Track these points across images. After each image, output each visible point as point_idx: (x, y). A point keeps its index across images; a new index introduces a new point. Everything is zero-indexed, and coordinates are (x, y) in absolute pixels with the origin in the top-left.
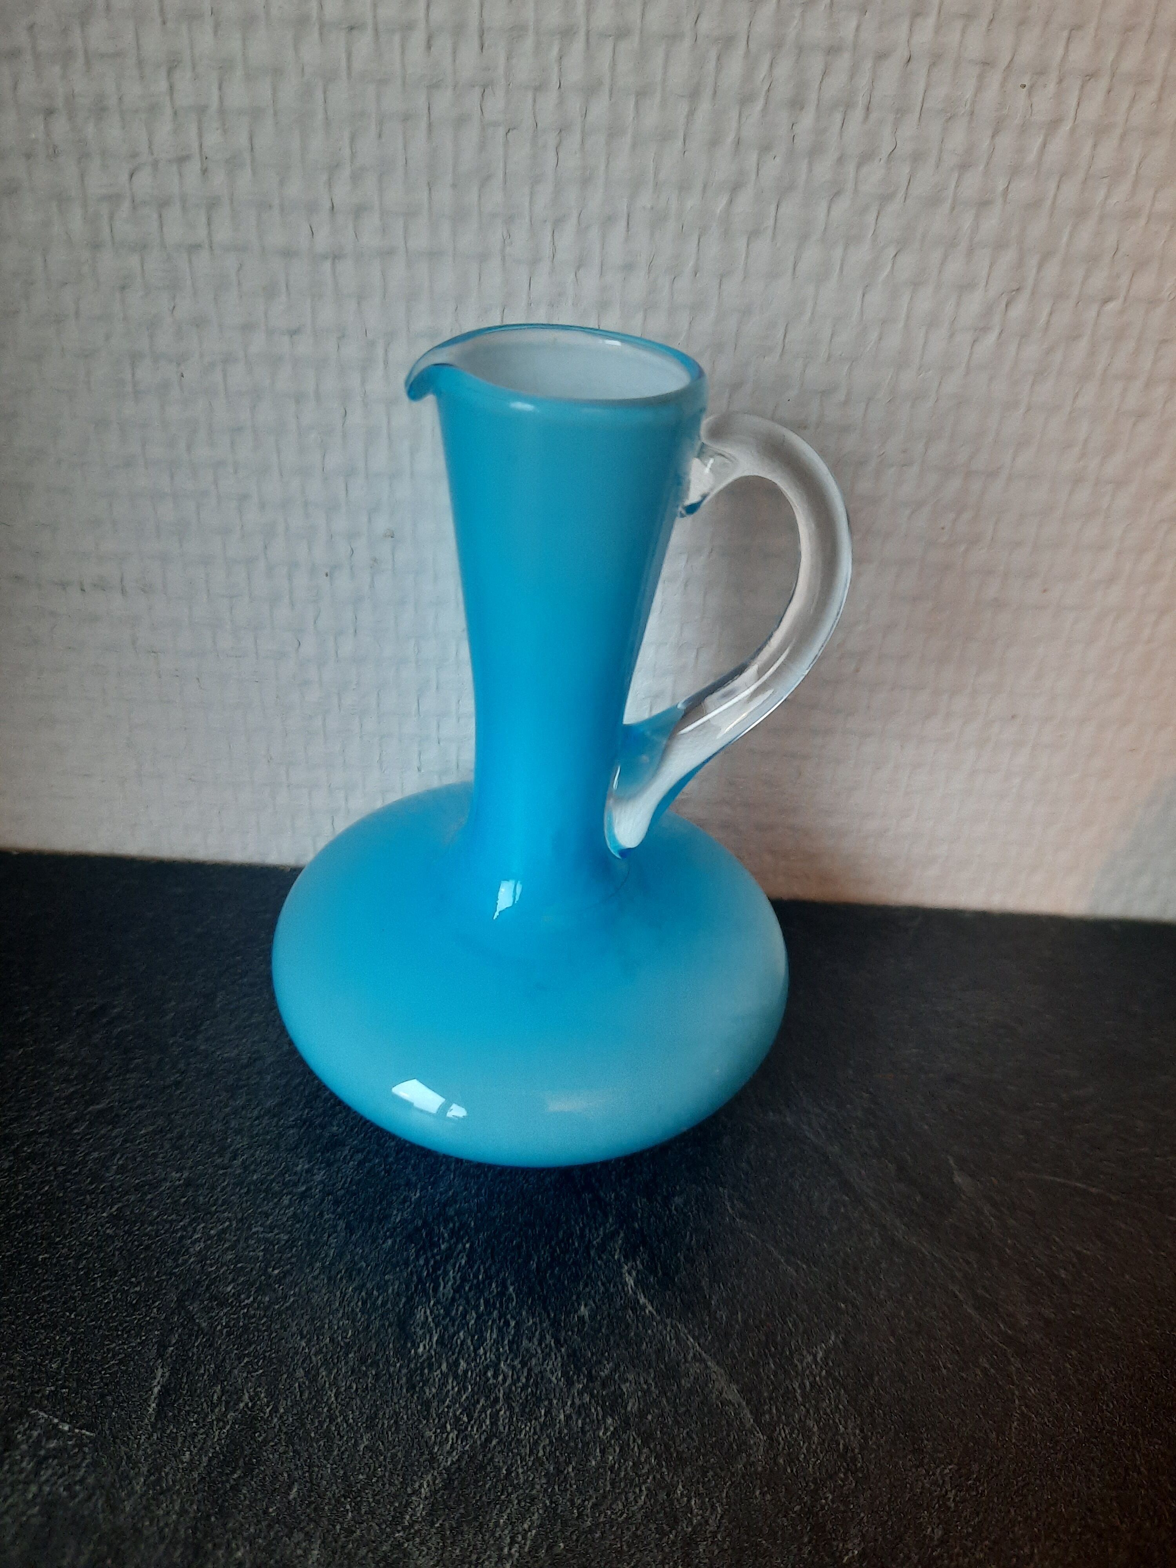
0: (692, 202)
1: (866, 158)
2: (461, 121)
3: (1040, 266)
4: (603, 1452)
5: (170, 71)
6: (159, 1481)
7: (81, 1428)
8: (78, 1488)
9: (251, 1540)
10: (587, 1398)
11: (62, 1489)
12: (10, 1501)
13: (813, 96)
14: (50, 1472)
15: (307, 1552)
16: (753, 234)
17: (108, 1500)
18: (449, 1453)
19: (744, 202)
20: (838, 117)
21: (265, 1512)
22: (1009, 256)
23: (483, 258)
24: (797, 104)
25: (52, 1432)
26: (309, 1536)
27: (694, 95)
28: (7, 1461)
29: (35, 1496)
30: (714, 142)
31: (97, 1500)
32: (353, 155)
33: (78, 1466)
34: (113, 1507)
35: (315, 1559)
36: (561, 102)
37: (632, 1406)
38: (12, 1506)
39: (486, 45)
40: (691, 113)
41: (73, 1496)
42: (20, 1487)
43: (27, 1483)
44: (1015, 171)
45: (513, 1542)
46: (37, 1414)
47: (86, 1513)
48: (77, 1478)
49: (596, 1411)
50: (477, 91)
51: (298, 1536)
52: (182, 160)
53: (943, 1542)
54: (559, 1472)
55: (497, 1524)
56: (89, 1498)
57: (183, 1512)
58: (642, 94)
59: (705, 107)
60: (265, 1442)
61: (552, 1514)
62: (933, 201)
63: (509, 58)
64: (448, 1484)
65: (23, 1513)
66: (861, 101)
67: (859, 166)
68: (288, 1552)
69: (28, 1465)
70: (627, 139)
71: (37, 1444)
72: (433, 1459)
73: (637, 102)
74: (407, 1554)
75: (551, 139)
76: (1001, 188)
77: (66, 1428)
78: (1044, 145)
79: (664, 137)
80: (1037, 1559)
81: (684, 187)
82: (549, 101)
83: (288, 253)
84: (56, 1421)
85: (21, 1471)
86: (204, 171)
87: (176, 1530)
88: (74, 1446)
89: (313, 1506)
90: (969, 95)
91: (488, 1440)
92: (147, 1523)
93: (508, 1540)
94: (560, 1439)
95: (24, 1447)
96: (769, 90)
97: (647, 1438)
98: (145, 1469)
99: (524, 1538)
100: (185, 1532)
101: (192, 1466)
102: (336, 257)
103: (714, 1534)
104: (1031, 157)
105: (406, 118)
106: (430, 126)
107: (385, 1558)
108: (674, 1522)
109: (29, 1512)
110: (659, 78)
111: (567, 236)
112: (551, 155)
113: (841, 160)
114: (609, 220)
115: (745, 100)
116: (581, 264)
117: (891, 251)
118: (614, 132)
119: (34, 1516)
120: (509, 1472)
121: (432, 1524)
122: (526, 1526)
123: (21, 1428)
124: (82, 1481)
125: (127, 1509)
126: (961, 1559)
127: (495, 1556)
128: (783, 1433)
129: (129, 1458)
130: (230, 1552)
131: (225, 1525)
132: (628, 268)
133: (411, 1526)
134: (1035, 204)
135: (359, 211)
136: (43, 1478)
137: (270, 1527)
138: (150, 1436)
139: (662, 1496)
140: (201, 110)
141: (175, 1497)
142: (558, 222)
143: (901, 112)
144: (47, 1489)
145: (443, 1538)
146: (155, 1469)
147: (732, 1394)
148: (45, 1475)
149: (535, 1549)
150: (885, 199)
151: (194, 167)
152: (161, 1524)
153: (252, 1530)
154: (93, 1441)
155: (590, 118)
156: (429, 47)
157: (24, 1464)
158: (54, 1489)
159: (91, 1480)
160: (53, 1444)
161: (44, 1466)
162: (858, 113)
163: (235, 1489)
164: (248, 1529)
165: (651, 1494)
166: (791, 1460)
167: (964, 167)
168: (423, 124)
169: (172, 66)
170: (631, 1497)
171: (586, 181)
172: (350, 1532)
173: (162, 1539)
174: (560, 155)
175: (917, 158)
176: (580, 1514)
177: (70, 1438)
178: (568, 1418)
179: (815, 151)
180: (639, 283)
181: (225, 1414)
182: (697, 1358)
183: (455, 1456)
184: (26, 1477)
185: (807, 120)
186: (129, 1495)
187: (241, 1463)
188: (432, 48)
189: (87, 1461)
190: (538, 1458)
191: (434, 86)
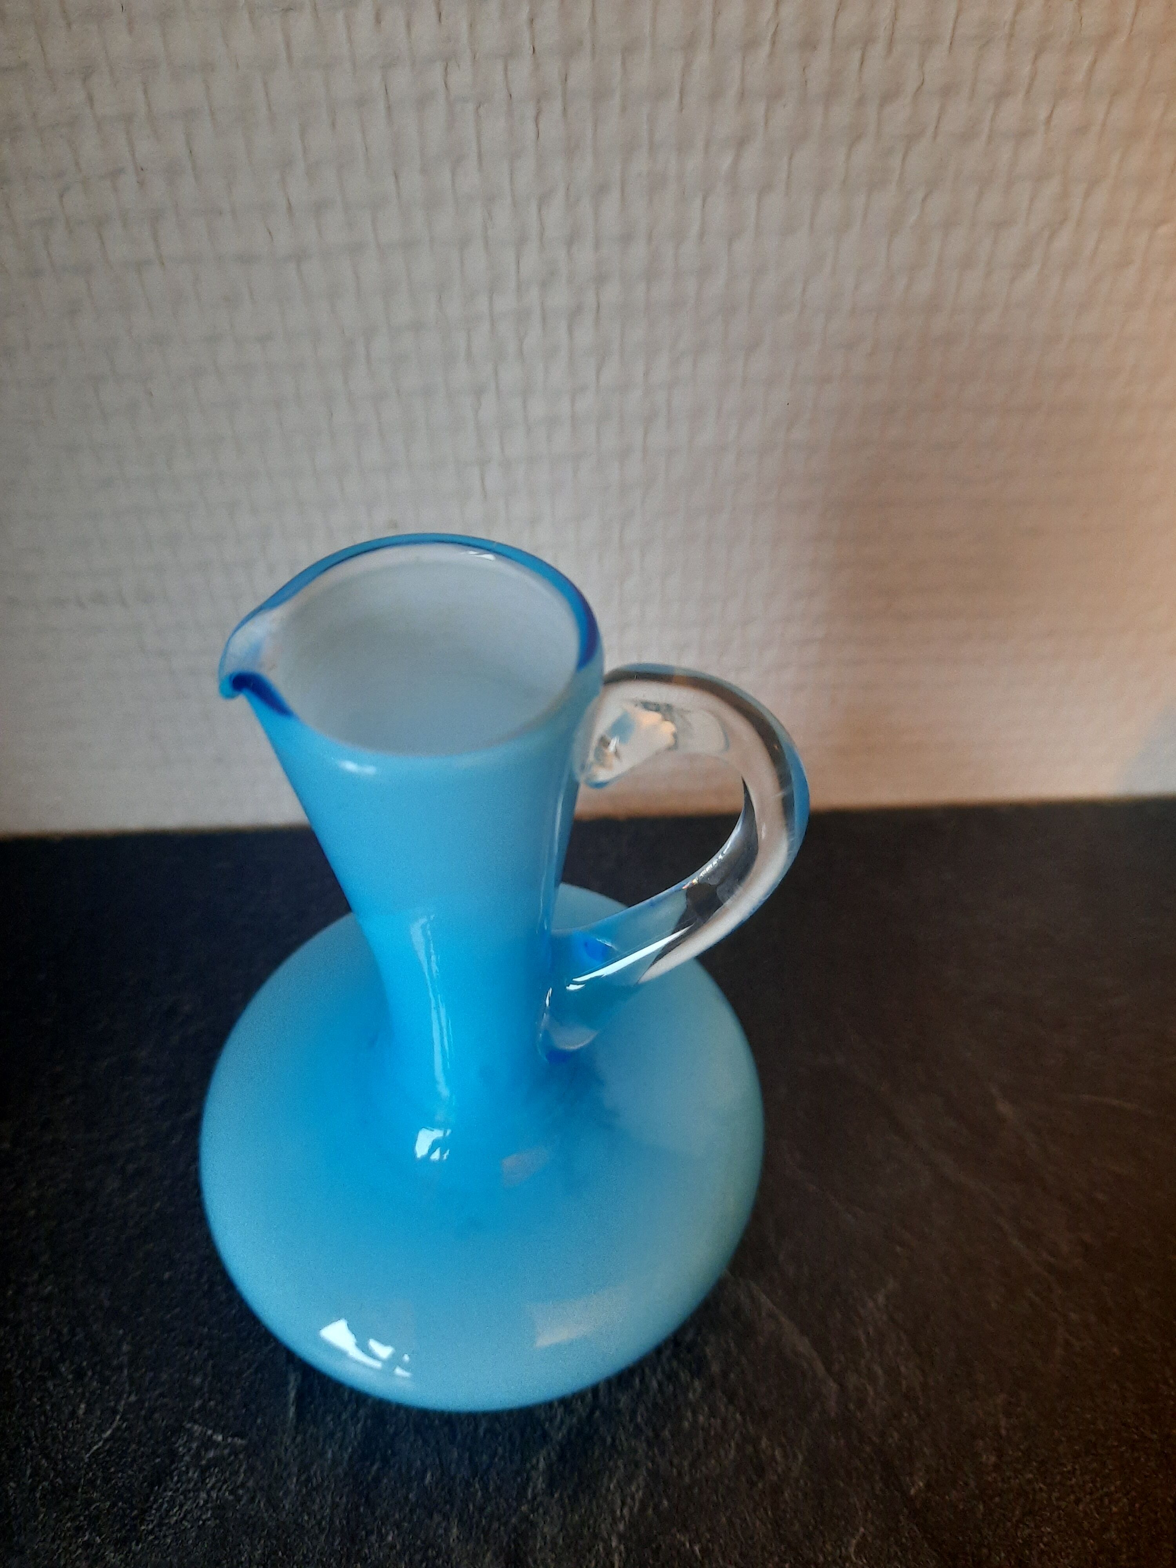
0: (694, 162)
1: (888, 97)
2: (422, 102)
3: (1087, 195)
4: (694, 1413)
5: (85, 79)
6: (309, 1480)
7: (233, 1436)
8: (241, 1492)
9: (398, 1525)
10: (675, 1364)
11: (227, 1494)
12: (185, 1508)
13: (827, 34)
14: (214, 1479)
15: (447, 1530)
16: (765, 189)
17: (268, 1500)
18: (560, 1428)
19: (752, 159)
20: (857, 55)
21: (406, 1498)
22: (1052, 188)
23: (464, 243)
24: (809, 44)
25: (208, 1443)
26: (446, 1517)
27: (690, 45)
28: (175, 1473)
29: (206, 1502)
30: (715, 96)
31: (259, 1502)
32: (305, 151)
33: (237, 1473)
34: (274, 1505)
35: (455, 1537)
36: (537, 67)
37: (715, 1368)
38: (187, 1512)
39: (443, 13)
40: (687, 66)
41: (239, 1499)
42: (191, 1494)
43: (197, 1490)
44: (1060, 94)
45: (623, 1503)
46: (192, 1428)
47: (253, 1513)
48: (238, 1483)
49: (684, 1376)
50: (439, 67)
51: (437, 1518)
52: (116, 173)
53: (997, 1467)
54: (657, 1436)
55: (608, 1489)
56: (253, 1499)
57: (335, 1506)
58: (628, 50)
59: (702, 58)
60: (396, 1434)
61: (654, 1474)
62: (967, 136)
63: (471, 26)
64: (561, 1457)
65: (199, 1518)
66: (882, 33)
67: (882, 106)
68: (432, 1533)
69: (194, 1474)
70: (616, 101)
71: (197, 1456)
72: (545, 1436)
73: (624, 63)
74: (533, 1525)
75: (529, 111)
76: (1043, 114)
77: (220, 1438)
78: (1094, 62)
79: (658, 94)
80: (1078, 1472)
81: (683, 147)
82: (522, 69)
83: (246, 259)
84: (210, 1432)
85: (189, 1481)
86: (141, 183)
87: (332, 1522)
88: (230, 1455)
89: (446, 1489)
90: (1008, 16)
91: (592, 1412)
92: (306, 1518)
93: (619, 1502)
94: (655, 1405)
95: (187, 1458)
96: (775, 33)
97: (731, 1398)
98: (295, 1470)
99: (633, 1498)
100: (340, 1523)
101: (335, 1463)
102: (299, 257)
103: (797, 1480)
104: (1079, 77)
105: (361, 102)
106: (389, 108)
107: (515, 1529)
108: (761, 1471)
109: (204, 1517)
110: (647, 29)
111: (555, 212)
112: (530, 126)
113: (861, 102)
114: (601, 190)
115: (749, 45)
116: (571, 240)
117: (920, 195)
118: (599, 96)
119: (209, 1519)
120: (614, 1439)
121: (552, 1495)
122: (633, 1489)
123: (180, 1442)
124: (243, 1485)
125: (287, 1507)
126: (1012, 1481)
127: (609, 1520)
128: (852, 1380)
129: (280, 1460)
130: (382, 1537)
131: (373, 1513)
132: (626, 239)
133: (534, 1498)
134: (1082, 130)
135: (319, 208)
136: (209, 1486)
137: (412, 1511)
138: (294, 1439)
139: (749, 1449)
140: (128, 119)
141: (326, 1493)
142: (543, 200)
143: (928, 43)
144: (214, 1495)
145: (563, 1507)
146: (304, 1468)
147: (804, 1345)
148: (210, 1482)
149: (643, 1508)
150: (911, 139)
151: (129, 180)
152: (319, 1517)
153: (397, 1516)
154: (246, 1448)
155: (572, 82)
156: (378, 20)
157: (190, 1474)
158: (220, 1494)
159: (251, 1484)
160: (211, 1454)
161: (207, 1474)
162: (878, 49)
163: (377, 1480)
164: (394, 1515)
165: (740, 1448)
166: (861, 1403)
167: (1002, 95)
168: (381, 106)
169: (87, 73)
170: (722, 1453)
171: (571, 150)
172: (482, 1510)
173: (322, 1531)
174: (541, 126)
175: (947, 91)
176: (680, 1474)
177: (225, 1447)
178: (660, 1384)
179: (831, 94)
180: (639, 251)
181: (357, 1411)
182: (771, 1315)
183: (564, 1430)
184: (195, 1485)
185: (821, 61)
186: (286, 1494)
187: (378, 1456)
188: (383, 23)
189: (244, 1467)
190: (637, 1426)
191: (388, 65)
